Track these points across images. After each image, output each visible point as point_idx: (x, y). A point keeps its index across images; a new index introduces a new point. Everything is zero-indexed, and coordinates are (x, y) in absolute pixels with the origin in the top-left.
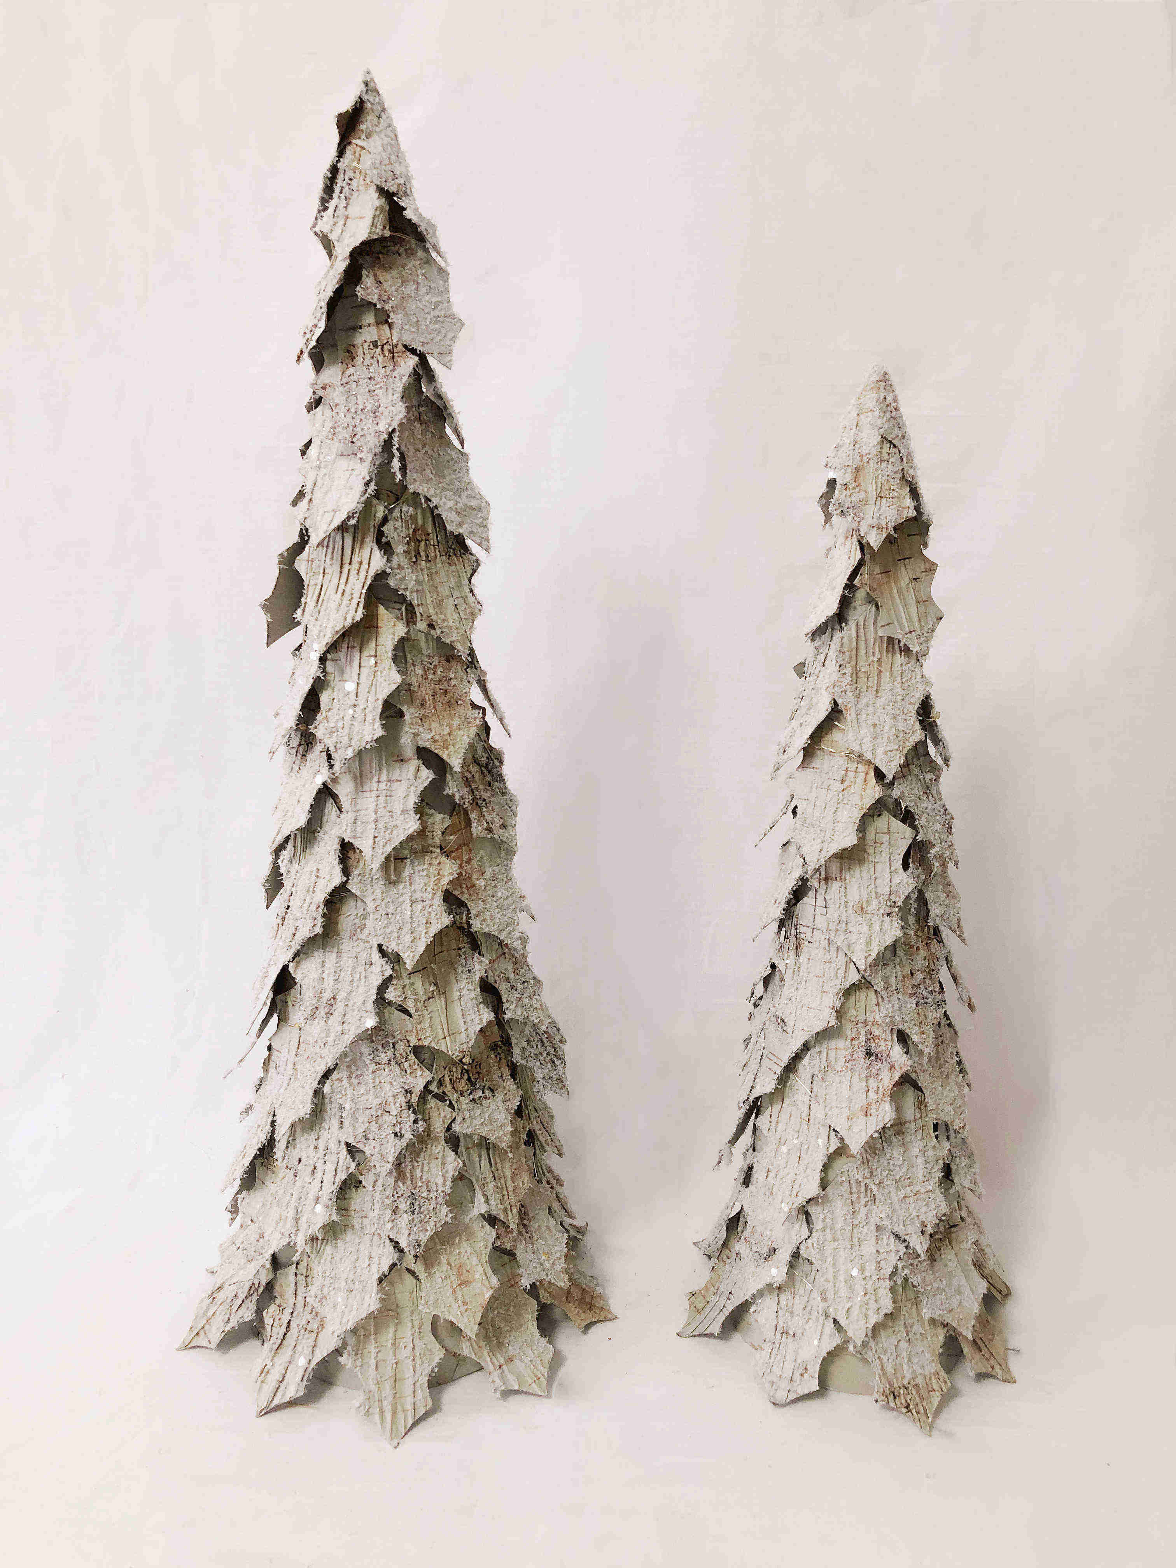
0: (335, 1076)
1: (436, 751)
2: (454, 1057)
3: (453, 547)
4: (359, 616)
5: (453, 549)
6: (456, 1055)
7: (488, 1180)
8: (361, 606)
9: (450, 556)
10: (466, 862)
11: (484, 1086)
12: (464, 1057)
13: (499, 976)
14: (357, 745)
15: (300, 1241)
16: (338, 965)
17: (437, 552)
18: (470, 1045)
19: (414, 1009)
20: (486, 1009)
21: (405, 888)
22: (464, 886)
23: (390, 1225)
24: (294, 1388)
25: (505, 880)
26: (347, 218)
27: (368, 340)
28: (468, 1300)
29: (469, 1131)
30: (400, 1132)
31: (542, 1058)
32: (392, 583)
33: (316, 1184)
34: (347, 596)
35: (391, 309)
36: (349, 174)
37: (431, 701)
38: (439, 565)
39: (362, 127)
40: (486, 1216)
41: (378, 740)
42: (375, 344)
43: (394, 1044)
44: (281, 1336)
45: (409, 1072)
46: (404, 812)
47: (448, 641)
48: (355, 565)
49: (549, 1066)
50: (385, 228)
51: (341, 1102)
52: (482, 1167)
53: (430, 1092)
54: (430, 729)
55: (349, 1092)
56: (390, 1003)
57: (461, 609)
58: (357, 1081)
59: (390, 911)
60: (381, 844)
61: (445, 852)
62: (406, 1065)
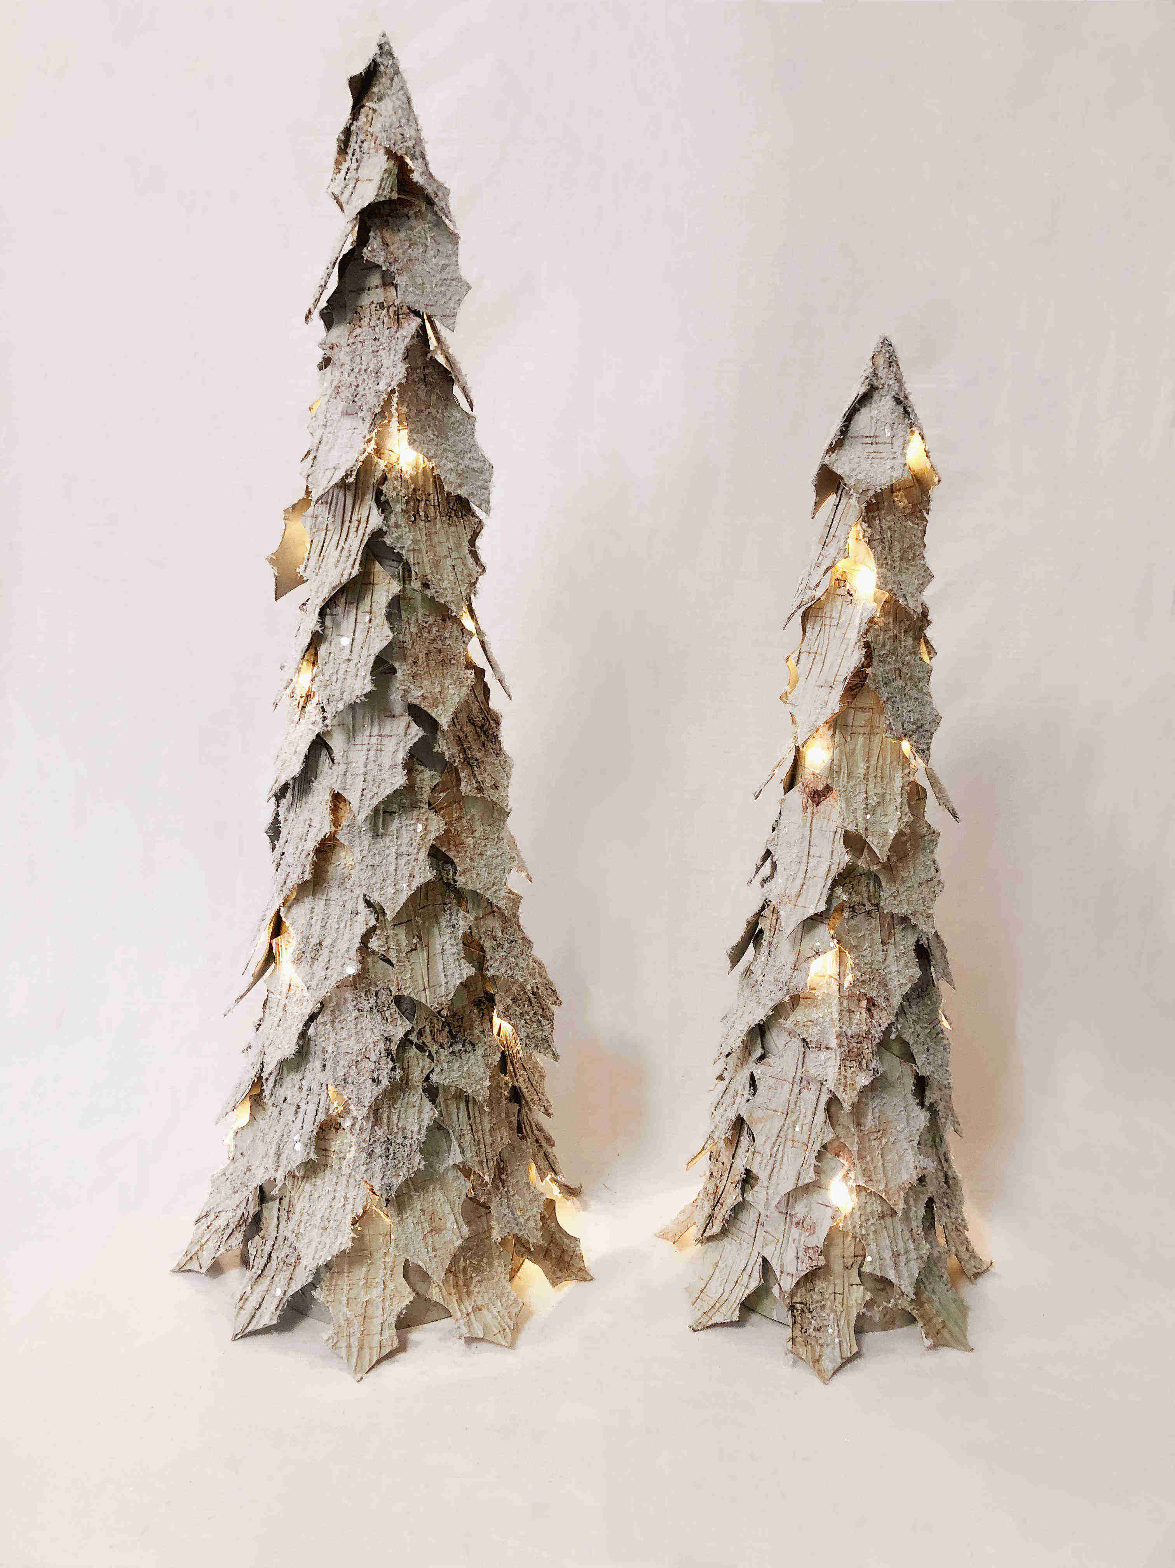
0: (320, 1019)
1: (425, 709)
2: (432, 1009)
3: (455, 508)
4: (355, 572)
5: (455, 511)
6: (434, 1006)
7: (465, 1132)
8: (358, 562)
9: (450, 517)
10: (456, 820)
11: (465, 1040)
12: (443, 1009)
13: (484, 933)
14: (348, 698)
15: (280, 1176)
16: (326, 912)
17: (438, 513)
18: (449, 999)
19: (396, 959)
20: (467, 965)
21: (391, 841)
22: (452, 843)
23: (363, 1168)
24: (268, 1317)
25: (496, 839)
26: (357, 180)
27: (375, 302)
28: (437, 1247)
29: (446, 1083)
30: (378, 1078)
31: (527, 1017)
32: (388, 540)
33: (299, 1123)
34: (345, 552)
35: (396, 272)
36: (362, 137)
37: (424, 659)
38: (438, 526)
39: (375, 90)
40: (461, 1166)
41: (366, 695)
42: (382, 305)
43: (376, 993)
44: (261, 1267)
45: (389, 1020)
46: (393, 766)
47: (442, 601)
48: (354, 523)
49: (535, 1026)
50: (392, 190)
51: (324, 1045)
52: (459, 1118)
53: (411, 1042)
54: (421, 687)
55: (332, 1036)
56: (373, 952)
57: (458, 569)
58: (340, 1026)
59: (376, 863)
60: (369, 796)
61: (433, 808)
62: (388, 1014)
